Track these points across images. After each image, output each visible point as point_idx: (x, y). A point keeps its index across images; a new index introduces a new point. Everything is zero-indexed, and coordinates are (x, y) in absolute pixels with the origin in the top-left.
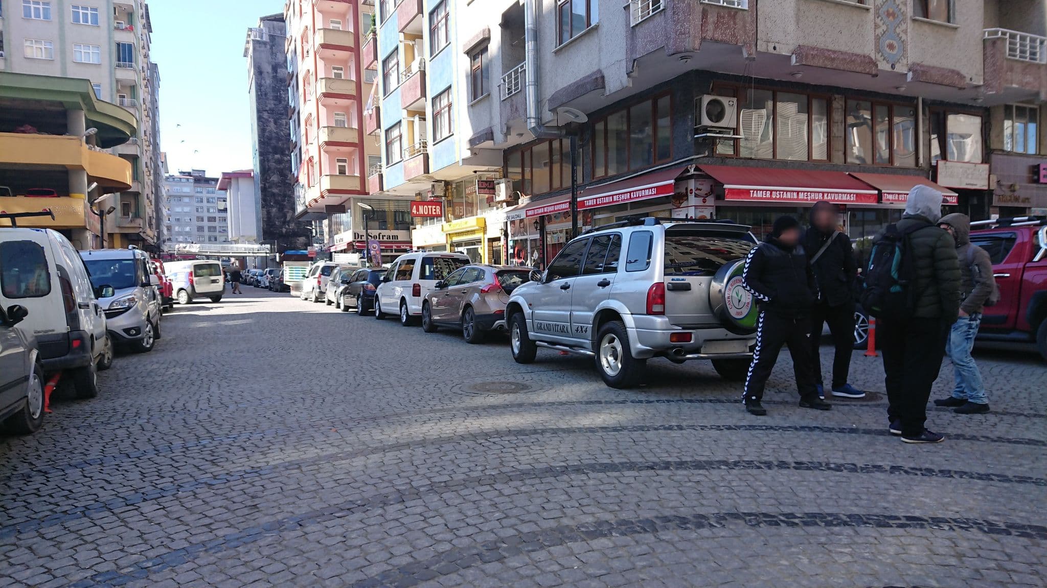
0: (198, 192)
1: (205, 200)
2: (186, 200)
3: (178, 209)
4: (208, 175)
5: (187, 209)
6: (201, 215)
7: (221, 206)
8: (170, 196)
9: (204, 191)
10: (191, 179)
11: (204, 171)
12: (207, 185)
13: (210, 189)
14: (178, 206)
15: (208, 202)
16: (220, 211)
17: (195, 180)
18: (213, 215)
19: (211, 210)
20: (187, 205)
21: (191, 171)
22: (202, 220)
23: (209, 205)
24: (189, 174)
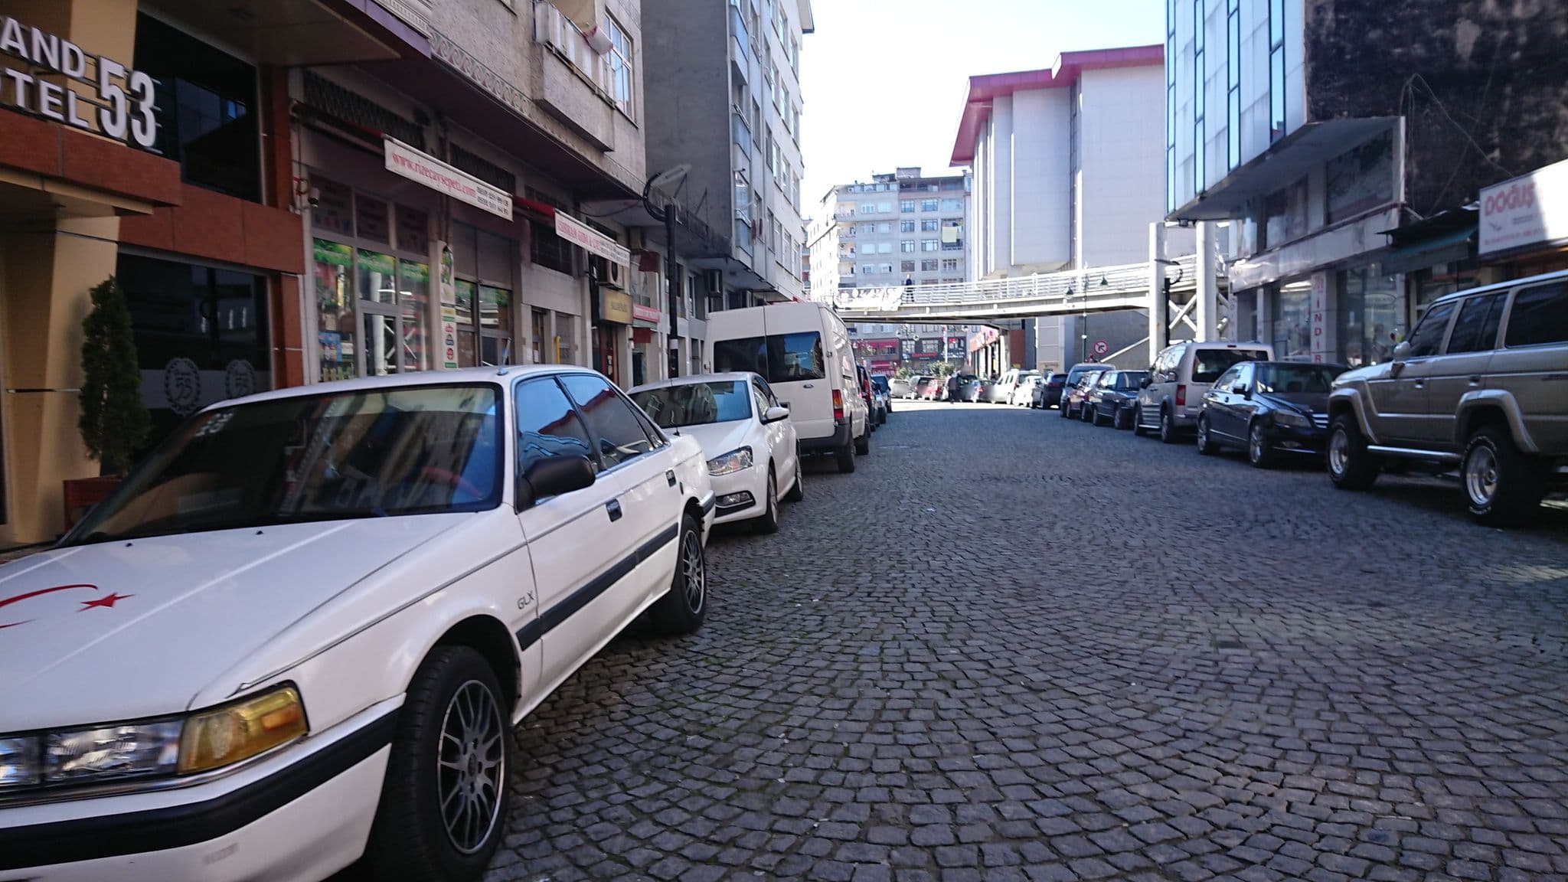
0: (905, 211)
1: (918, 226)
2: (884, 228)
3: (868, 249)
4: (924, 175)
5: (885, 248)
6: (908, 258)
7: (950, 235)
8: (855, 223)
9: (918, 207)
10: (894, 187)
11: (919, 169)
12: (923, 194)
13: (929, 202)
14: (867, 241)
15: (924, 229)
16: (947, 246)
17: (901, 186)
18: (933, 256)
19: (929, 247)
20: (886, 238)
21: (893, 171)
22: (912, 268)
23: (927, 235)
24: (892, 178)
